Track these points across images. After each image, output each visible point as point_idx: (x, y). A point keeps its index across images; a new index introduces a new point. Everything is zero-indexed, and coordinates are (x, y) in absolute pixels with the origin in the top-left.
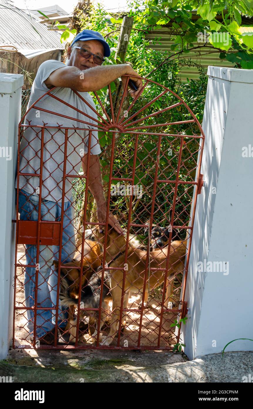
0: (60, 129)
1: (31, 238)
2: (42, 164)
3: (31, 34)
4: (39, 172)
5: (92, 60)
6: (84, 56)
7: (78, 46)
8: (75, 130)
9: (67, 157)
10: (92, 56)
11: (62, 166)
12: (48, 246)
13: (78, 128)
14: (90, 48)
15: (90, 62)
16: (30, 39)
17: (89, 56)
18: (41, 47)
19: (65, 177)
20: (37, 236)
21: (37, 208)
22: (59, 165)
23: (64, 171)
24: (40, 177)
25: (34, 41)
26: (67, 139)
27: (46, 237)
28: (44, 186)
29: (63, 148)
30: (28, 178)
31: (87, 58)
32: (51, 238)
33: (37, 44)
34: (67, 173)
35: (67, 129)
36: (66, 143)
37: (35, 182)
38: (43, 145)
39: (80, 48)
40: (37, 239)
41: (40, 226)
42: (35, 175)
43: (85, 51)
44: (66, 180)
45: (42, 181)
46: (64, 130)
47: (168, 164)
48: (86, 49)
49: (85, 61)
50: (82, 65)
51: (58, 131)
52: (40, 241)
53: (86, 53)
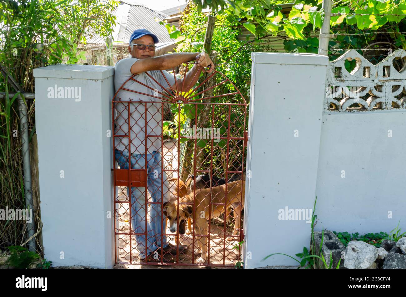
0: (141, 103)
1: (124, 182)
2: (130, 128)
3: (162, 30)
4: (128, 134)
5: (147, 50)
6: (141, 49)
7: (135, 44)
8: (152, 103)
9: (147, 122)
10: (147, 47)
11: (144, 129)
12: (138, 187)
13: (154, 102)
14: (143, 42)
15: (147, 52)
16: (160, 34)
17: (144, 48)
18: (169, 40)
19: (147, 137)
20: (129, 180)
21: (128, 160)
22: (142, 129)
23: (146, 132)
24: (129, 137)
25: (163, 35)
26: (146, 110)
27: (136, 181)
28: (132, 143)
29: (144, 116)
30: (121, 139)
31: (144, 50)
32: (139, 182)
33: (166, 38)
34: (147, 134)
35: (146, 103)
36: (145, 113)
37: (125, 141)
38: (130, 115)
39: (136, 44)
40: (129, 182)
41: (131, 172)
42: (125, 136)
43: (140, 45)
44: (148, 139)
45: (131, 140)
46: (144, 104)
47: (221, 125)
48: (141, 43)
49: (143, 52)
50: (142, 56)
51: (140, 104)
52: (131, 184)
53: (142, 47)
